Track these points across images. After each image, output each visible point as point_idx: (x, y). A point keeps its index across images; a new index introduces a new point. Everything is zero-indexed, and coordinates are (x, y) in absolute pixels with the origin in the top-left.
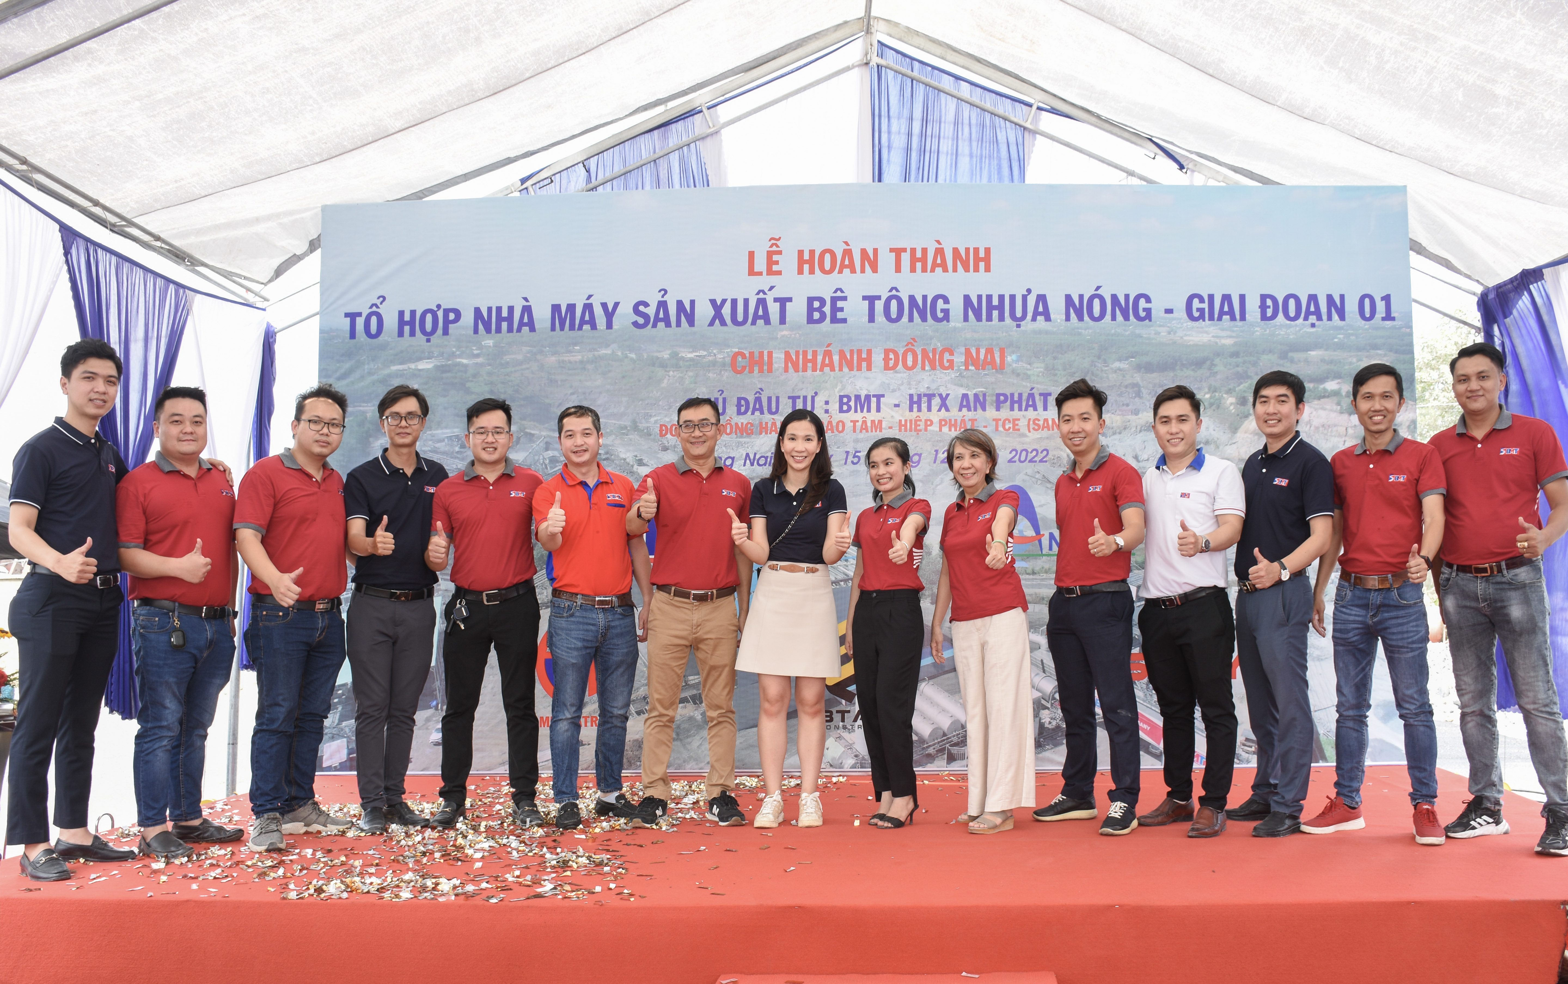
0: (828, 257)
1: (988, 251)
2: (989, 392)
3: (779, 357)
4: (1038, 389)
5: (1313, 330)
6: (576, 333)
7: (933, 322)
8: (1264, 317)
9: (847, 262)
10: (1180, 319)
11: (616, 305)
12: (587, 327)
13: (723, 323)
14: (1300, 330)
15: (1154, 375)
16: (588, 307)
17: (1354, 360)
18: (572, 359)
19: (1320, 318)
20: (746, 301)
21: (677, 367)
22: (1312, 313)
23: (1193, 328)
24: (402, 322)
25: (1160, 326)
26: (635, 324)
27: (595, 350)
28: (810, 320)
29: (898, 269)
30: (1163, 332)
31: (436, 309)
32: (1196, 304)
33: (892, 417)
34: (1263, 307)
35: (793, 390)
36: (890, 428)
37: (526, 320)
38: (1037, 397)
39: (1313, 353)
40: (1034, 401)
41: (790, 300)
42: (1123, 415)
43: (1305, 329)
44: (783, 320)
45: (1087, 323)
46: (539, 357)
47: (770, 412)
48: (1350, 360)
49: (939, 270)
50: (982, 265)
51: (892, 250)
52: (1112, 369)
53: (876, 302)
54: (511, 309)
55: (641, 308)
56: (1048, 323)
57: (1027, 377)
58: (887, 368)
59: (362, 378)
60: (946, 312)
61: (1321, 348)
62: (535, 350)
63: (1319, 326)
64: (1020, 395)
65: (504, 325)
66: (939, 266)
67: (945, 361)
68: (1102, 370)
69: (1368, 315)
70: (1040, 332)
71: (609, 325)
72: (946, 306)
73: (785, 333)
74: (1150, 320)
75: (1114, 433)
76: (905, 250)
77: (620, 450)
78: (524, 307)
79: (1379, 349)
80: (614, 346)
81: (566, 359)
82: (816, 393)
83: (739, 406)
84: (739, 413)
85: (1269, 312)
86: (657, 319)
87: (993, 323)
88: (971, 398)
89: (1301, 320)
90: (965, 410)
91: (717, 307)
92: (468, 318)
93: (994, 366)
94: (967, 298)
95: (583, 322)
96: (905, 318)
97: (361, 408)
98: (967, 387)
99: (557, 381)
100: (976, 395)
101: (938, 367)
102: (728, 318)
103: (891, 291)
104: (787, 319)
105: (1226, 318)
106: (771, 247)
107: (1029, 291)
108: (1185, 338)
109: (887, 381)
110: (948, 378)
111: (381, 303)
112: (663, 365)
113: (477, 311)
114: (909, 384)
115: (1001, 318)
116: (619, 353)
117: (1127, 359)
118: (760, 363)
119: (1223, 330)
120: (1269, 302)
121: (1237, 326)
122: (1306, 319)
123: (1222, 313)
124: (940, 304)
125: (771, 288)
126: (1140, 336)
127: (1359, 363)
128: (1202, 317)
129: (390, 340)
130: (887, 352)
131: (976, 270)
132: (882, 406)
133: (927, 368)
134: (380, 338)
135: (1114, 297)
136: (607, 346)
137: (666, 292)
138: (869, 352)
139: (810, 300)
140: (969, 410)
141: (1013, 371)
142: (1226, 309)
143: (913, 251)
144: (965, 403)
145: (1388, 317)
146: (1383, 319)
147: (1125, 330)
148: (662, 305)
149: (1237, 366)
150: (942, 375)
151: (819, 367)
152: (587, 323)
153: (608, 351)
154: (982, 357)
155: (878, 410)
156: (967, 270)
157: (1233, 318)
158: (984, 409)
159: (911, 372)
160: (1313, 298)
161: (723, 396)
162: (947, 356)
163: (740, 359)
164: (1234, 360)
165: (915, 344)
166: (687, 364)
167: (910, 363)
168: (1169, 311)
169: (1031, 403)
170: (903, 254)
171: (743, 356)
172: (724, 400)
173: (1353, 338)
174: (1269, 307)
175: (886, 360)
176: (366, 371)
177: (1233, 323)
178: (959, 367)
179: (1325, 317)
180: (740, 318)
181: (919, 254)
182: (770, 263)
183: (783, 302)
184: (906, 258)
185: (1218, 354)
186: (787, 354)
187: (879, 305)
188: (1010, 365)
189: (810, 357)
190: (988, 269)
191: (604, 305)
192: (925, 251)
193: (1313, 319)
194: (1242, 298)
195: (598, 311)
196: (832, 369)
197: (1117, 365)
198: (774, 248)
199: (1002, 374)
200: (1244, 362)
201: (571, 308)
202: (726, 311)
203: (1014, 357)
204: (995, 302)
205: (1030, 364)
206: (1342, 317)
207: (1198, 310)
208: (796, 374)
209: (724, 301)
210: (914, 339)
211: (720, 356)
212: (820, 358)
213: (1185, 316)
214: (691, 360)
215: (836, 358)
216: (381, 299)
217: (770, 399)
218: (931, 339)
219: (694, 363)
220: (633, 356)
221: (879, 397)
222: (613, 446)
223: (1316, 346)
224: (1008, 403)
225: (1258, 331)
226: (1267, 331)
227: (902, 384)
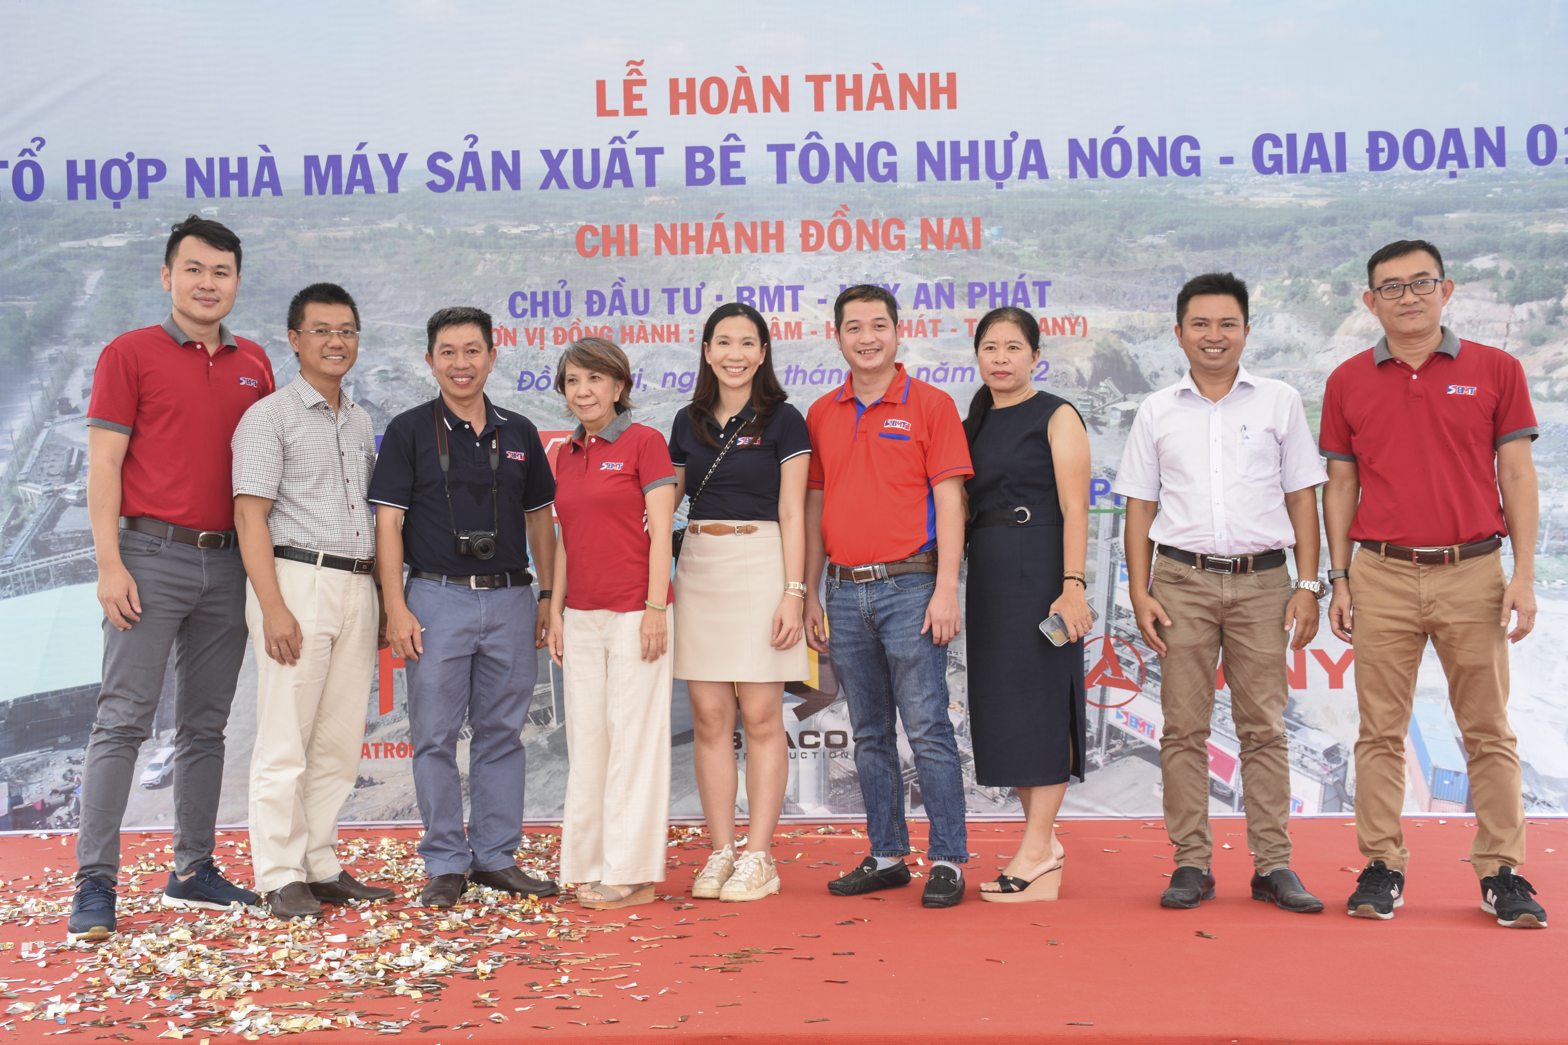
0: (714, 89)
1: (951, 77)
2: (958, 281)
3: (646, 233)
4: (1030, 276)
5: (1453, 181)
6: (343, 198)
7: (872, 182)
8: (1374, 165)
9: (743, 96)
10: (1245, 172)
11: (402, 157)
12: (359, 190)
13: (563, 184)
14: (1432, 183)
15: (1205, 253)
16: (360, 161)
17: (1520, 224)
18: (339, 235)
19: (1463, 164)
20: (596, 153)
21: (496, 247)
22: (1452, 157)
23: (1264, 183)
24: (73, 178)
25: (1214, 182)
26: (432, 185)
27: (372, 222)
28: (691, 180)
29: (819, 106)
30: (1218, 191)
31: (126, 160)
32: (1268, 148)
33: (816, 317)
34: (1373, 150)
35: (669, 280)
36: (814, 333)
37: (266, 178)
38: (1030, 288)
39: (1452, 216)
40: (1025, 292)
41: (660, 151)
42: (1160, 312)
43: (1440, 181)
44: (650, 180)
45: (1103, 180)
46: (288, 232)
47: (636, 311)
48: (1513, 224)
49: (879, 106)
50: (943, 98)
51: (809, 78)
52: (1141, 245)
53: (788, 153)
54: (243, 162)
55: (440, 162)
56: (1044, 181)
57: (1014, 259)
58: (806, 247)
59: (14, 258)
60: (892, 167)
61: (1465, 207)
62: (282, 222)
63: (1463, 176)
64: (1005, 285)
65: (234, 185)
66: (879, 100)
67: (892, 238)
68: (1126, 248)
69: (1542, 155)
70: (1031, 194)
71: (393, 187)
72: (891, 159)
73: (654, 198)
74: (1198, 174)
75: (1146, 338)
76: (828, 78)
77: (415, 365)
78: (262, 159)
79: (1562, 206)
80: (402, 217)
81: (331, 235)
82: (703, 285)
83: (590, 302)
84: (590, 313)
85: (1383, 158)
86: (464, 179)
87: (962, 182)
88: (932, 290)
89: (1433, 168)
90: (922, 307)
91: (553, 161)
92: (177, 174)
93: (965, 245)
94: (922, 148)
95: (353, 182)
96: (831, 177)
97: (16, 303)
98: (926, 274)
99: (317, 267)
100: (939, 286)
101: (882, 246)
102: (569, 178)
103: (809, 137)
104: (657, 179)
105: (1315, 168)
106: (630, 74)
107: (1015, 135)
108: (1252, 199)
109: (806, 267)
110: (896, 262)
111: (38, 148)
112: (476, 244)
113: (191, 164)
114: (839, 270)
115: (974, 175)
116: (410, 228)
117: (1163, 230)
118: (619, 241)
119: (1310, 185)
120: (1383, 143)
121: (1332, 180)
122: (1441, 165)
123: (1308, 161)
124: (883, 155)
125: (632, 134)
126: (1183, 198)
127: (1527, 229)
128: (1277, 167)
129: (55, 203)
130: (805, 225)
131: (935, 105)
132: (800, 302)
133: (866, 247)
134: (40, 200)
135: (1143, 143)
136: (391, 217)
137: (476, 139)
138: (780, 225)
139: (691, 152)
140: (929, 307)
141: (993, 251)
142: (1315, 154)
143: (841, 79)
144: (922, 297)
147: (1160, 190)
148: (471, 158)
149: (1334, 238)
150: (888, 258)
151: (706, 247)
152: (359, 183)
153: (393, 224)
154: (946, 230)
155: (795, 307)
156: (921, 105)
157: (1326, 168)
158: (951, 305)
159: (842, 253)
160: (1453, 134)
161: (566, 288)
162: (894, 230)
163: (588, 235)
164: (1329, 229)
165: (847, 213)
166: (511, 242)
167: (840, 240)
168: (1227, 160)
169: (1020, 296)
170: (826, 84)
171: (594, 232)
172: (568, 295)
173: (1517, 191)
174: (1383, 150)
175: (805, 236)
176: (20, 248)
177: (1326, 175)
178: (912, 245)
179: (1472, 162)
180: (587, 177)
181: (849, 84)
182: (630, 97)
183: (650, 154)
184: (830, 90)
185: (1303, 222)
186: (659, 229)
187: (792, 159)
188: (988, 242)
189: (692, 232)
190: (952, 104)
191: (384, 158)
192: (858, 79)
193: (1452, 165)
194: (1340, 138)
195: (376, 166)
196: (726, 250)
197: (1149, 239)
198: (635, 76)
199: (977, 255)
200: (1344, 232)
201: (335, 161)
202: (567, 167)
203: (994, 230)
204: (964, 152)
205: (1018, 240)
206: (1501, 161)
207: (1271, 157)
208: (672, 258)
209: (562, 153)
210: (845, 207)
211: (559, 232)
212: (707, 235)
213: (1252, 166)
214: (517, 237)
215: (731, 234)
216: (38, 143)
217: (635, 293)
218: (871, 205)
219: (521, 242)
220: (430, 231)
221: (795, 289)
222: (405, 359)
223: (1457, 206)
224: (987, 297)
225: (1365, 186)
226: (1381, 186)
227: (829, 271)
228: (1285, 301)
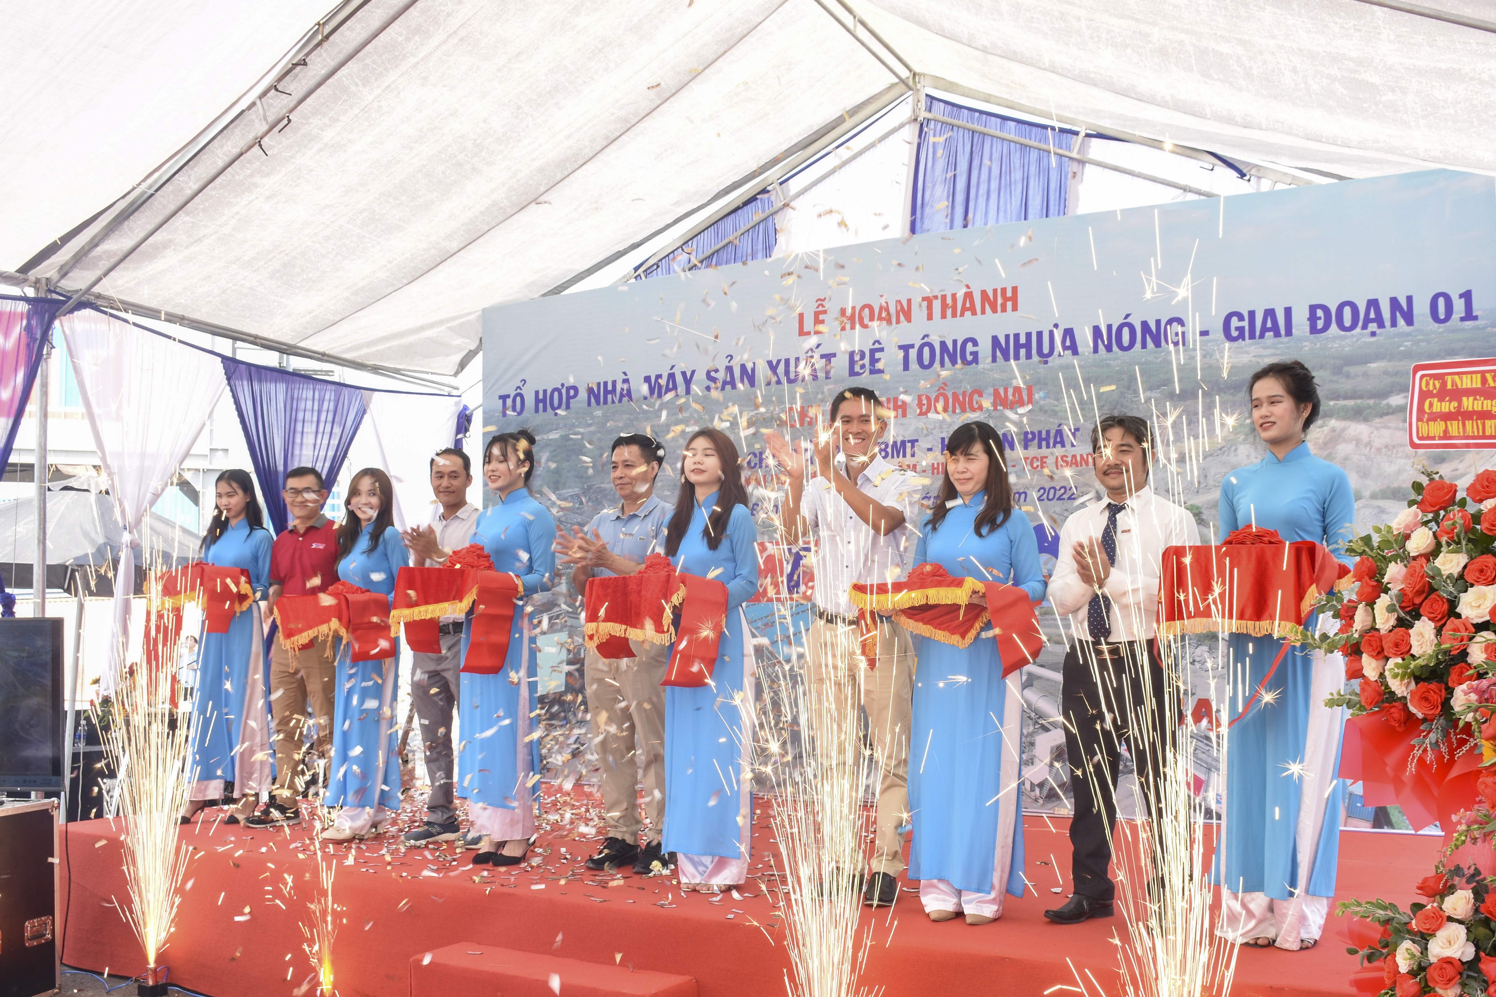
0: (866, 312)
1: (1014, 290)
2: (1017, 431)
4: (1065, 425)
5: (1374, 339)
6: (662, 400)
7: (963, 365)
8: (1314, 330)
9: (884, 315)
10: (1217, 341)
11: (693, 372)
12: (670, 394)
13: (779, 382)
14: (1357, 341)
16: (671, 376)
18: (660, 423)
19: (1381, 325)
20: (797, 360)
22: (1373, 321)
23: (1230, 348)
24: (537, 401)
25: (1194, 350)
26: (708, 388)
27: (677, 414)
28: (852, 373)
29: (930, 317)
30: (1198, 356)
31: (560, 387)
32: (1235, 322)
33: (926, 460)
34: (1313, 319)
36: (924, 471)
37: (625, 391)
38: (1065, 433)
39: (1373, 365)
40: (1062, 437)
41: (834, 355)
43: (1364, 339)
44: (828, 375)
45: (1115, 354)
46: (635, 423)
49: (968, 314)
50: (1008, 305)
51: (926, 299)
53: (911, 350)
54: (614, 383)
56: (1075, 357)
57: (1055, 413)
58: (920, 413)
60: (975, 354)
61: (1383, 358)
62: (632, 418)
63: (1381, 334)
64: (1048, 432)
65: (610, 397)
66: (968, 310)
67: (972, 404)
68: (1132, 401)
69: (1442, 316)
71: (688, 391)
72: (975, 349)
73: (831, 386)
74: (1184, 345)
76: (936, 298)
78: (624, 380)
81: (656, 423)
85: (1320, 324)
86: (725, 383)
87: (1021, 361)
89: (1358, 330)
91: (773, 367)
92: (583, 395)
93: (1022, 405)
94: (995, 339)
95: (668, 389)
101: (968, 409)
102: (782, 377)
103: (923, 338)
105: (1269, 335)
106: (818, 307)
107: (1057, 326)
108: (1222, 361)
109: (920, 426)
111: (523, 386)
113: (590, 387)
114: (941, 427)
115: (1029, 356)
116: (696, 416)
117: (1158, 387)
118: (810, 416)
119: (1265, 348)
120: (1320, 313)
121: (1282, 343)
122: (1365, 327)
123: (1264, 330)
124: (970, 347)
125: (818, 346)
128: (1242, 336)
129: (529, 416)
130: (920, 398)
131: (1004, 311)
132: (916, 450)
133: (958, 411)
134: (523, 413)
135: (1145, 325)
136: (687, 410)
137: (732, 357)
139: (852, 354)
141: (1041, 408)
142: (1269, 324)
143: (944, 297)
145: (1469, 315)
146: (1462, 319)
147: (1156, 358)
148: (729, 369)
152: (671, 390)
153: (687, 414)
154: (1010, 396)
155: (913, 454)
156: (995, 311)
157: (1277, 334)
160: (1373, 304)
162: (974, 399)
165: (946, 388)
166: (749, 421)
167: (941, 407)
168: (1204, 333)
169: (1058, 440)
170: (934, 302)
171: (796, 411)
173: (1423, 344)
174: (1320, 318)
175: (920, 405)
177: (1277, 339)
178: (987, 408)
179: (1388, 323)
180: (793, 375)
181: (949, 300)
182: (817, 322)
183: (828, 358)
184: (937, 305)
187: (913, 353)
188: (1037, 402)
190: (1015, 308)
191: (684, 374)
192: (954, 297)
193: (1373, 327)
194: (1288, 311)
195: (679, 379)
197: (1148, 394)
198: (821, 308)
201: (659, 377)
202: (781, 370)
203: (1042, 394)
204: (1023, 340)
205: (1054, 401)
206: (1409, 321)
207: (1237, 329)
209: (779, 361)
210: (945, 384)
211: (776, 413)
213: (1223, 336)
214: (753, 417)
216: (523, 382)
218: (961, 382)
219: (755, 420)
221: (913, 442)
223: (1377, 357)
224: (1036, 441)
225: (1307, 346)
226: (1318, 345)
227: (935, 428)
228: (1247, 435)
